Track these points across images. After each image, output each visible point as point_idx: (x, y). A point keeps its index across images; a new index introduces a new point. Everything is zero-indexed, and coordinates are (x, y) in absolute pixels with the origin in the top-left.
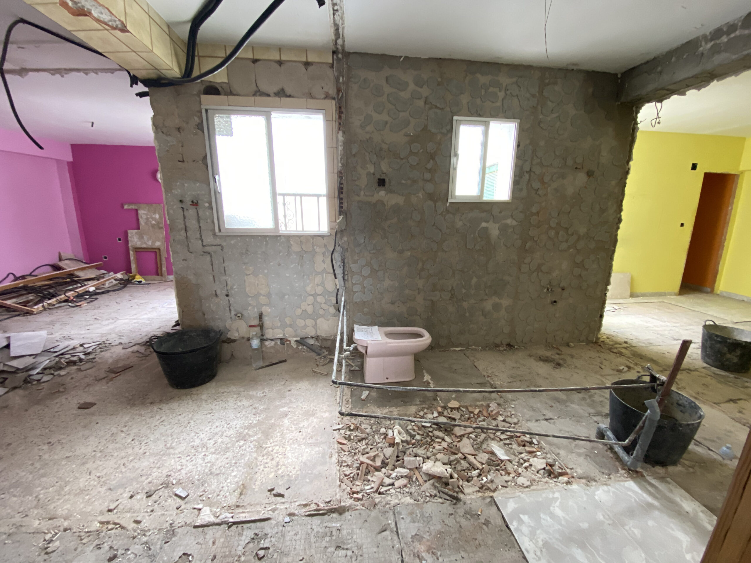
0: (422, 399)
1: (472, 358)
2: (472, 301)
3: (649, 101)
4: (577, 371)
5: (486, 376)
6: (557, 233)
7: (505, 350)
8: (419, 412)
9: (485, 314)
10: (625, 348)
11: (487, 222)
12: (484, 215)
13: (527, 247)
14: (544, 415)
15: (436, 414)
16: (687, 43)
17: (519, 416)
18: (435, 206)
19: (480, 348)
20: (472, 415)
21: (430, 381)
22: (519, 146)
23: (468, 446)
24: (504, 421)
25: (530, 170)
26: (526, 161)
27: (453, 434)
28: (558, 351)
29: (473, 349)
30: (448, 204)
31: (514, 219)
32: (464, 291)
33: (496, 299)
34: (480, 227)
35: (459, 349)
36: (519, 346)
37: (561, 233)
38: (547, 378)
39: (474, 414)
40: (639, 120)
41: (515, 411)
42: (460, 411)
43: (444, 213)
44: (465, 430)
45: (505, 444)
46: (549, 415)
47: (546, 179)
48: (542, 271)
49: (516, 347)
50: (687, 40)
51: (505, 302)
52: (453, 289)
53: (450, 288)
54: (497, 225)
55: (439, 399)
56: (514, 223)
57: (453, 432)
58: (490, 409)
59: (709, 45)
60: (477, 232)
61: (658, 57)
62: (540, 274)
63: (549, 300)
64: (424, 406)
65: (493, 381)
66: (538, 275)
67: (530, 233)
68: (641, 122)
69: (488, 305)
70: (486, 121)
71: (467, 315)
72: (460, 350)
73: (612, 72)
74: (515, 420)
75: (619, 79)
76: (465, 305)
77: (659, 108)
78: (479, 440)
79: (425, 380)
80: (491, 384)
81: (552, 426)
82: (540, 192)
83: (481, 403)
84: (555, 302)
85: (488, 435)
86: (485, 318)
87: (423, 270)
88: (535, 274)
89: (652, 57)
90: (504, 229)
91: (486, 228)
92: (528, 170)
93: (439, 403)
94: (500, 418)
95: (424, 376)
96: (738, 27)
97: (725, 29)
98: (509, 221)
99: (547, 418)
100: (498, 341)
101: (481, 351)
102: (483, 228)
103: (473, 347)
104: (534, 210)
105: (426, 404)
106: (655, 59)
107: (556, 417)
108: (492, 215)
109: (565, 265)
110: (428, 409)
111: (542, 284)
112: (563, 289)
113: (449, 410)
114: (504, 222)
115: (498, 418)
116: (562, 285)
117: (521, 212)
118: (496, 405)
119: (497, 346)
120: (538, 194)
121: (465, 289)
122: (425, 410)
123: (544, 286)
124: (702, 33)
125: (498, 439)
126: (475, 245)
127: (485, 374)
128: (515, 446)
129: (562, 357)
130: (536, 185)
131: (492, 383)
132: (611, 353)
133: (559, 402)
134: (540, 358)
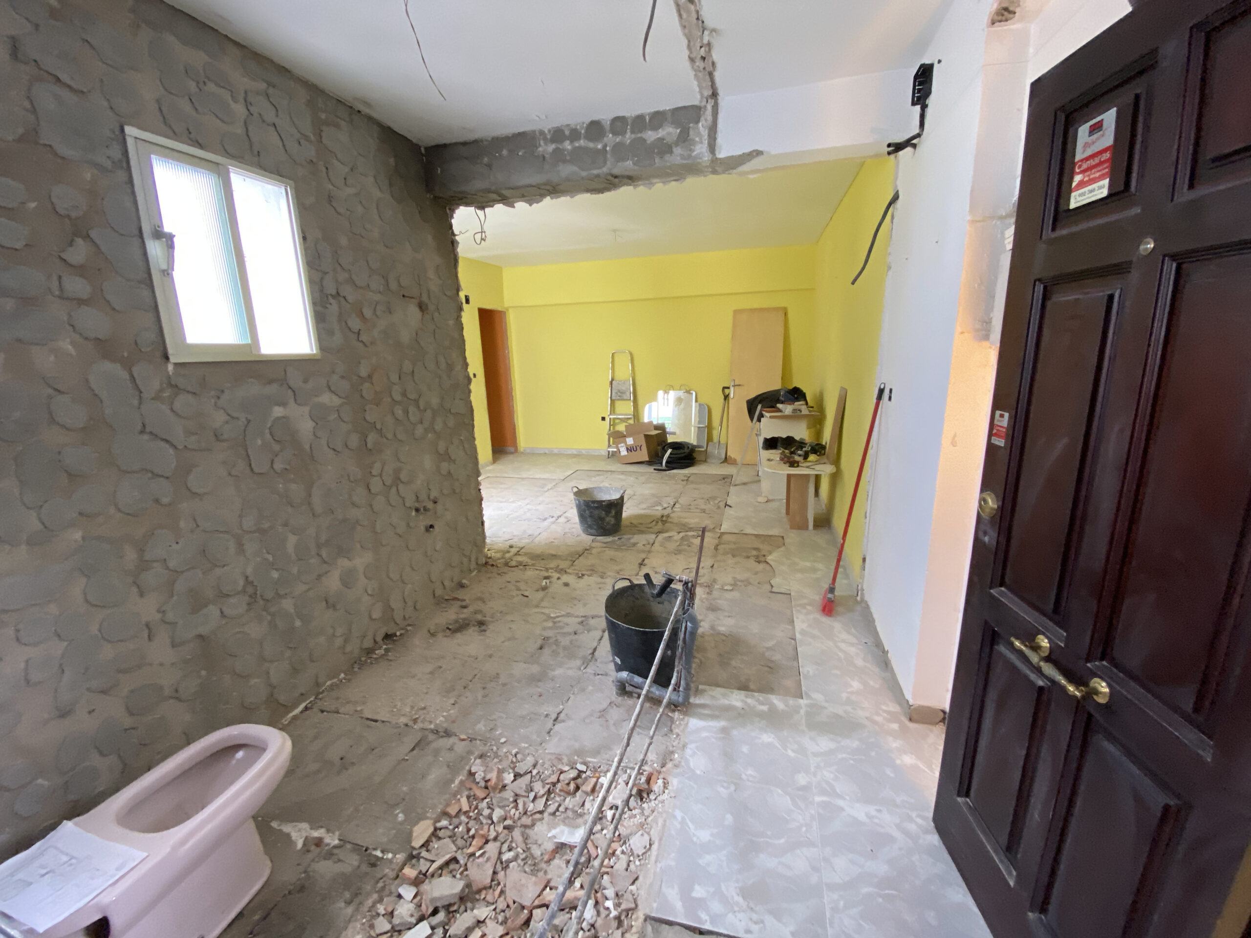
0: (347, 895)
1: (349, 708)
2: (300, 588)
3: (467, 204)
4: (509, 618)
5: (411, 723)
6: (406, 412)
7: (387, 650)
8: (372, 926)
9: (330, 604)
10: (517, 554)
11: (283, 404)
12: (273, 389)
13: (369, 445)
14: (547, 716)
15: (408, 893)
16: (519, 134)
17: (525, 748)
18: (133, 378)
19: (342, 675)
20: (463, 818)
21: (316, 834)
22: (304, 238)
23: (523, 881)
24: (517, 776)
25: (338, 293)
26: (326, 273)
27: (479, 891)
28: (459, 603)
29: (332, 688)
30: (170, 368)
31: (333, 392)
32: (275, 575)
33: (343, 563)
34: (272, 419)
35: (302, 707)
36: (402, 629)
37: (412, 409)
38: (491, 656)
39: (466, 813)
40: (456, 229)
41: (515, 745)
42: (441, 834)
43: (166, 394)
44: (488, 859)
45: (554, 814)
46: (553, 711)
47: (368, 313)
48: (402, 482)
49: (398, 633)
50: (521, 130)
51: (361, 561)
52: (248, 581)
53: (241, 582)
54: (306, 409)
55: (378, 853)
56: (337, 401)
57: (475, 888)
58: (478, 777)
59: (551, 147)
60: (267, 431)
61: (482, 141)
62: (401, 487)
63: (423, 528)
64: (370, 902)
65: (431, 722)
66: (398, 490)
67: (368, 418)
68: (461, 232)
69: (333, 583)
70: (218, 164)
71: (298, 623)
72: (306, 708)
73: (414, 141)
74: (530, 760)
75: (423, 155)
76: (288, 605)
77: (482, 219)
78: (519, 850)
79: (300, 844)
80: (432, 731)
81: (570, 723)
82: (364, 338)
83: (457, 782)
84: (432, 526)
85: (522, 826)
86: (335, 609)
87: (143, 565)
88: (394, 489)
89: (470, 137)
90: (319, 416)
91: (284, 421)
92: (334, 292)
93: (390, 861)
94: (509, 777)
95: (288, 836)
96: (582, 136)
97: (567, 133)
98: (326, 398)
99: (554, 716)
100: (368, 643)
101: (349, 680)
102: (278, 418)
103: (329, 683)
104: (364, 372)
105: (369, 894)
106: (476, 142)
107: (561, 707)
108: (290, 388)
109: (428, 462)
110: (380, 900)
111: (407, 505)
112: (435, 502)
113: (424, 854)
114: (316, 400)
115: (506, 782)
116: (432, 497)
117: (343, 377)
118: (478, 761)
119: (369, 652)
120: (362, 341)
121: (277, 570)
122: (381, 909)
123: (410, 508)
124: (540, 128)
125: (538, 816)
126: (272, 462)
127: (403, 720)
128: (569, 802)
129: (471, 609)
130: (355, 323)
131: (432, 726)
132: (513, 569)
133: (539, 681)
134: (448, 628)
